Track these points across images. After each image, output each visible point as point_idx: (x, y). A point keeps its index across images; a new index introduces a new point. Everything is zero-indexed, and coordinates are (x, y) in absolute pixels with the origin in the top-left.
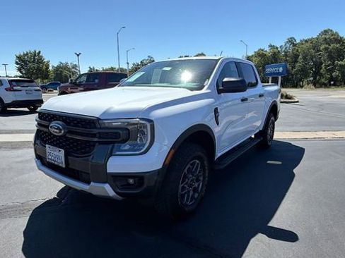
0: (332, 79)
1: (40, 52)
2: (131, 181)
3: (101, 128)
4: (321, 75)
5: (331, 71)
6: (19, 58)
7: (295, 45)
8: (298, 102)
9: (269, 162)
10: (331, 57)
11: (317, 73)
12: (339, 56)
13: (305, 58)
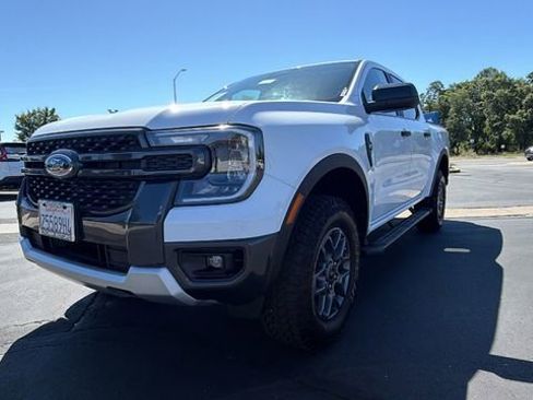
0: (501, 141)
1: (54, 110)
2: (216, 261)
3: (150, 148)
4: (485, 136)
5: (498, 129)
6: (22, 119)
7: (442, 93)
8: (458, 171)
9: (447, 250)
10: (497, 109)
11: (478, 133)
12: (509, 107)
13: (458, 111)
